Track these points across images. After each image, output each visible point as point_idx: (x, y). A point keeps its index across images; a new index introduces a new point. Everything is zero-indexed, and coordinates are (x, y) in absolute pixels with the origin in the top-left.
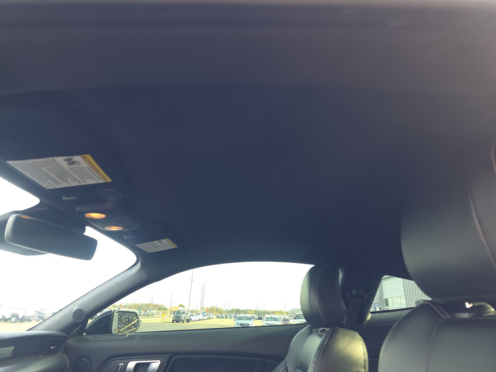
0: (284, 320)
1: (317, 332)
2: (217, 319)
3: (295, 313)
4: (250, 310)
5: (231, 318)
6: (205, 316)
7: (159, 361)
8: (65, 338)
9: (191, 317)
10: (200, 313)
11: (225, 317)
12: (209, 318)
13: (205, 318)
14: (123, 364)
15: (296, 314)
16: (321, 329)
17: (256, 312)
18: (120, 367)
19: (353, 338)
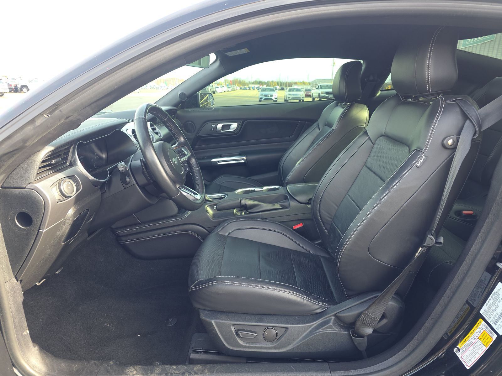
0: (306, 90)
1: (341, 105)
2: (241, 90)
3: (317, 83)
4: (272, 81)
5: (254, 89)
6: (229, 88)
7: (237, 124)
8: (176, 110)
9: (217, 89)
10: (224, 86)
11: (248, 89)
12: (233, 90)
13: (230, 90)
14: (214, 125)
15: (318, 85)
16: (343, 103)
17: (278, 83)
18: (213, 127)
19: (362, 108)
